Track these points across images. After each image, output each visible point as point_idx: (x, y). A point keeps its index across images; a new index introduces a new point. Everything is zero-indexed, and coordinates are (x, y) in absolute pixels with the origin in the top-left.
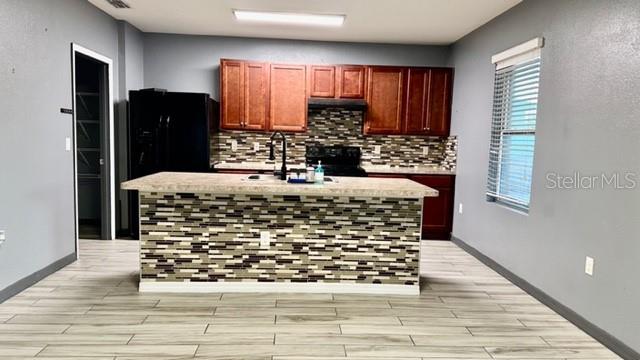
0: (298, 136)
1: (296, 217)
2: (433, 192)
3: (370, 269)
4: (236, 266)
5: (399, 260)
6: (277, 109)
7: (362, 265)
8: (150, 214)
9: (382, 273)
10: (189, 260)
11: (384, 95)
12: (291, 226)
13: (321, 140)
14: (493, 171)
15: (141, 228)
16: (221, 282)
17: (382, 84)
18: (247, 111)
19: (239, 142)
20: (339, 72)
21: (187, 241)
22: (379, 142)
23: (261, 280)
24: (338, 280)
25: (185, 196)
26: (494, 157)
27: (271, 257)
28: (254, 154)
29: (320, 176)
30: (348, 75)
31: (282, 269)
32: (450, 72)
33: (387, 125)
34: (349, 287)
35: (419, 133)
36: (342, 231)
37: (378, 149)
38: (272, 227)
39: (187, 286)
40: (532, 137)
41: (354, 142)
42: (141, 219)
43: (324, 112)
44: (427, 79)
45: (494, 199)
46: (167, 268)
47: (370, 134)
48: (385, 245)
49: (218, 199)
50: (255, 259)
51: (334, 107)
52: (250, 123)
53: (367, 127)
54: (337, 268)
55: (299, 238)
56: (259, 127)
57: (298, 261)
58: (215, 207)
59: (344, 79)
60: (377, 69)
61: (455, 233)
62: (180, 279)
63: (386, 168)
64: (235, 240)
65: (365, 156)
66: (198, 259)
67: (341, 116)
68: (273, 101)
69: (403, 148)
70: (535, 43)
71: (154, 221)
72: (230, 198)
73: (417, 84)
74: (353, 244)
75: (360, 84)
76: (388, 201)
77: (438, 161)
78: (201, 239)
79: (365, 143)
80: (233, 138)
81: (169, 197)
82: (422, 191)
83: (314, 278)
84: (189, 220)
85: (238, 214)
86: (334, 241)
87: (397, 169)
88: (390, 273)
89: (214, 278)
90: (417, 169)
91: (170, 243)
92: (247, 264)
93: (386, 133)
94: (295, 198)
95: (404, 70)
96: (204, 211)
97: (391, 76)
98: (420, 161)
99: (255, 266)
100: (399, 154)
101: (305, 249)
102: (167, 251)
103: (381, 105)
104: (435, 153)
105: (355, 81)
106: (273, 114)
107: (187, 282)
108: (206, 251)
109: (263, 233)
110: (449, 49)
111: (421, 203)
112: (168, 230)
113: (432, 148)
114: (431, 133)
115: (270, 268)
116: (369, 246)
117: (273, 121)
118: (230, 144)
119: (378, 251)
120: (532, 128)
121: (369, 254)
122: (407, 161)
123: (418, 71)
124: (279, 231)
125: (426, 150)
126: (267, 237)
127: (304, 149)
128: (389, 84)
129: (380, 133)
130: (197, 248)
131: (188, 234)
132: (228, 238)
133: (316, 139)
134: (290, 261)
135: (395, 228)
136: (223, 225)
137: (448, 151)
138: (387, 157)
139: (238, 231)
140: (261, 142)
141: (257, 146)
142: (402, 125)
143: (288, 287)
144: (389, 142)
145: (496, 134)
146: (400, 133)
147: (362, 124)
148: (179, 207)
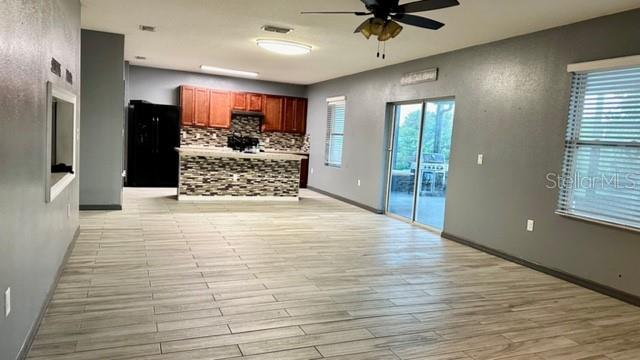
0: (223, 131)
1: (249, 168)
2: (305, 158)
3: (279, 190)
4: (222, 189)
5: (291, 187)
6: (213, 115)
7: (276, 189)
8: (185, 165)
9: (284, 192)
10: (202, 186)
11: (272, 111)
12: (246, 172)
13: (237, 134)
14: (327, 151)
15: (180, 171)
16: (215, 196)
17: (272, 105)
18: (196, 116)
19: (188, 133)
20: (248, 96)
21: (201, 178)
22: (269, 136)
23: (233, 195)
24: (266, 195)
25: (200, 157)
26: (328, 145)
27: (238, 185)
28: (196, 140)
29: (258, 150)
30: (253, 98)
31: (242, 191)
32: (306, 101)
33: (274, 127)
34: (270, 198)
35: (290, 132)
36: (268, 174)
37: (268, 140)
38: (238, 172)
39: (201, 198)
40: (342, 137)
41: (255, 135)
42: (180, 167)
43: (238, 118)
44: (294, 103)
45: (327, 164)
46: (192, 190)
47: (265, 131)
48: (285, 180)
49: (215, 159)
50: (230, 186)
51: (246, 116)
52: (198, 122)
53: (263, 127)
54: (265, 190)
55: (250, 177)
56: (203, 125)
57: (249, 187)
58: (214, 163)
59: (251, 100)
60: (269, 96)
61: (309, 184)
62: (197, 195)
63: (273, 150)
64: (222, 177)
65: (261, 143)
66: (205, 186)
67: (248, 120)
68: (211, 111)
69: (282, 140)
70: (343, 98)
71: (186, 168)
72: (220, 159)
73: (290, 105)
74: (272, 179)
75: (260, 104)
76: (287, 162)
77: (300, 147)
78: (207, 177)
79: (262, 136)
80: (184, 130)
81: (194, 158)
82: (299, 158)
83: (256, 195)
84: (202, 168)
85: (223, 166)
86: (264, 178)
87: (278, 150)
88: (287, 192)
89: (212, 194)
90: (288, 151)
91: (193, 178)
92: (227, 188)
93: (273, 131)
94: (248, 160)
95: (283, 97)
96: (209, 164)
97: (277, 100)
98: (291, 147)
99: (230, 189)
100: (279, 143)
101: (252, 182)
102: (192, 182)
103: (271, 116)
104: (298, 143)
105: (257, 102)
106: (211, 118)
107: (201, 196)
108: (209, 182)
109: (234, 175)
110: (305, 88)
111: (300, 162)
112: (193, 172)
113: (296, 140)
114: (295, 132)
115: (237, 190)
116: (279, 181)
117: (211, 122)
118: (183, 134)
119: (282, 182)
120: (342, 132)
121: (278, 184)
122: (283, 147)
123: (290, 99)
124: (241, 174)
125: (293, 141)
126: (236, 176)
127: (226, 138)
128: (275, 105)
129: (270, 131)
130: (205, 181)
131: (201, 175)
132: (219, 177)
133: (234, 133)
134: (246, 187)
135: (289, 173)
136: (217, 171)
137: (305, 142)
138: (273, 144)
139: (223, 174)
140: (201, 133)
141: (198, 136)
142: (282, 127)
143: (245, 198)
144: (275, 136)
145: (328, 135)
146: (281, 131)
147: (260, 126)
148: (198, 162)
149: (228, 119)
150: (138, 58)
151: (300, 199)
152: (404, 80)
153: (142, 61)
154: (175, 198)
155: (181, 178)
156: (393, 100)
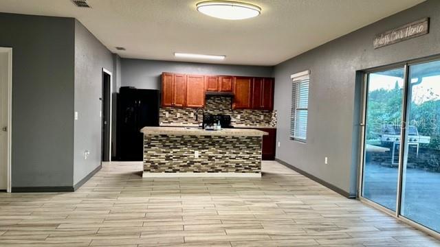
0: (200, 110)
1: (210, 145)
2: (267, 134)
3: (241, 167)
4: (184, 166)
5: (253, 163)
6: (190, 96)
7: (238, 165)
8: (148, 144)
9: (246, 168)
10: (164, 163)
11: (242, 90)
12: (208, 149)
13: (211, 112)
14: (292, 125)
15: (144, 150)
16: (178, 173)
17: (241, 85)
18: (175, 98)
19: (170, 113)
20: (220, 79)
21: (163, 155)
22: (239, 113)
23: (195, 172)
24: (227, 171)
25: (163, 136)
26: (293, 120)
27: (199, 162)
28: (177, 119)
29: (219, 127)
30: (224, 80)
31: (204, 167)
32: (273, 80)
33: (244, 104)
34: (232, 175)
35: (259, 109)
36: (229, 150)
37: (239, 116)
38: (199, 149)
39: (163, 175)
40: (307, 111)
41: (228, 113)
42: (144, 146)
43: (212, 98)
44: (262, 83)
45: (293, 139)
46: (155, 167)
47: (235, 109)
48: (247, 156)
49: (177, 137)
50: (192, 163)
51: (218, 96)
52: (177, 103)
53: (234, 106)
54: (227, 166)
55: (211, 154)
56: (181, 105)
57: (210, 163)
58: (176, 141)
59: (223, 82)
60: (238, 78)
62: (160, 171)
63: (243, 126)
64: (184, 154)
65: (233, 120)
66: (168, 163)
67: (221, 100)
68: (188, 93)
69: (251, 116)
70: (307, 72)
71: (150, 146)
72: (182, 137)
73: (258, 85)
74: (233, 156)
75: (230, 85)
76: (248, 138)
77: (268, 122)
78: (169, 154)
79: (233, 114)
80: (166, 111)
81: (156, 136)
82: (261, 134)
83: (217, 171)
84: (165, 146)
85: (185, 144)
86: (226, 155)
87: (248, 126)
88: (249, 169)
89: (175, 171)
90: (258, 126)
91: (156, 156)
92: (189, 165)
93: (243, 109)
94: (209, 137)
95: (252, 78)
96: (171, 142)
97: (245, 81)
98: (260, 122)
99: (192, 166)
100: (249, 119)
101: (214, 158)
102: (155, 159)
103: (241, 95)
104: (267, 118)
105: (228, 83)
106: (188, 99)
107: (163, 173)
108: (171, 160)
109: (196, 152)
110: (272, 69)
111: (262, 138)
112: (156, 150)
113: (265, 116)
114: (265, 109)
115: (198, 167)
116: (240, 157)
117: (188, 102)
118: (165, 114)
119: (244, 159)
120: (307, 107)
121: (240, 160)
122: (253, 122)
123: (258, 79)
124: (203, 151)
125: (262, 117)
126: (197, 153)
127: (202, 116)
128: (244, 85)
129: (240, 108)
130: (168, 158)
131: (164, 152)
132: (181, 154)
133: (208, 111)
134: (207, 164)
135: (251, 149)
136: (179, 148)
137: (273, 117)
138: (243, 120)
139: (185, 151)
140: (181, 113)
141: (179, 115)
142: (251, 105)
143: (206, 175)
144: (245, 113)
145: (293, 109)
146: (250, 108)
147: (231, 104)
148: (161, 140)
149: (202, 100)
150: (118, 48)
151: (263, 174)
152: (377, 42)
153: (122, 51)
154: (140, 174)
155: (144, 156)
156: (364, 68)
